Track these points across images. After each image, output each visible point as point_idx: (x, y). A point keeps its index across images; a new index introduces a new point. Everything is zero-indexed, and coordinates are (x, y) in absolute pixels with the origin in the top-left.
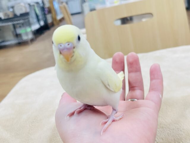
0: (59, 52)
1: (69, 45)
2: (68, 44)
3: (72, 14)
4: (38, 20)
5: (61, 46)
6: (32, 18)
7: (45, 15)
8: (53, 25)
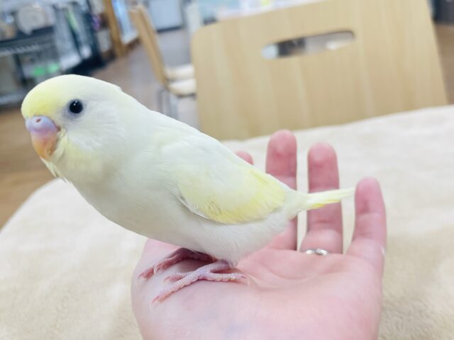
4: (77, 45)
6: (62, 40)
7: (92, 31)
8: (112, 56)
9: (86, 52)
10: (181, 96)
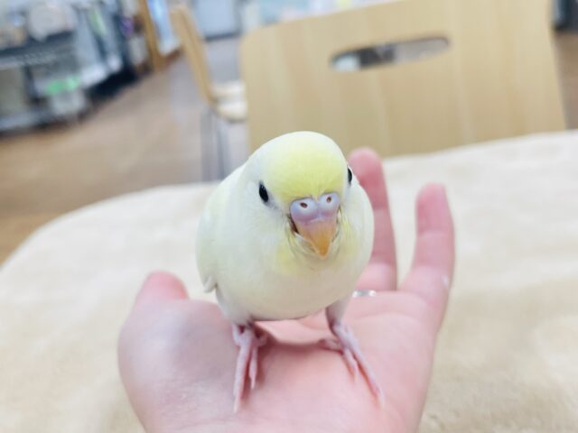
0: (288, 225)
1: (329, 199)
2: (326, 197)
3: (211, 38)
5: (304, 205)
8: (147, 69)
9: (115, 64)
10: (232, 121)
